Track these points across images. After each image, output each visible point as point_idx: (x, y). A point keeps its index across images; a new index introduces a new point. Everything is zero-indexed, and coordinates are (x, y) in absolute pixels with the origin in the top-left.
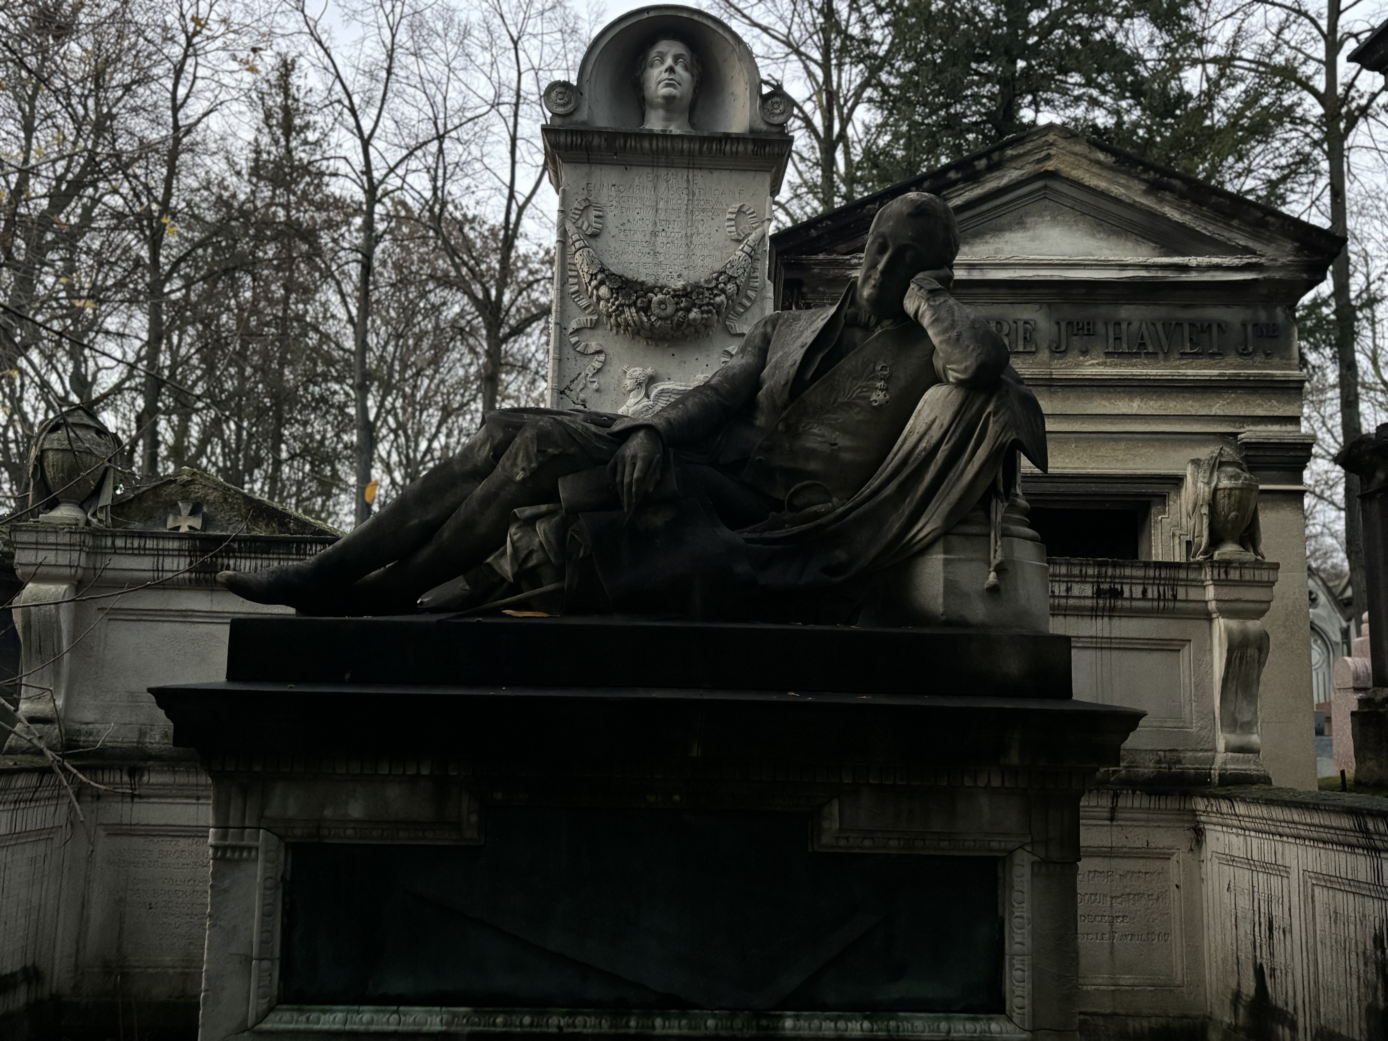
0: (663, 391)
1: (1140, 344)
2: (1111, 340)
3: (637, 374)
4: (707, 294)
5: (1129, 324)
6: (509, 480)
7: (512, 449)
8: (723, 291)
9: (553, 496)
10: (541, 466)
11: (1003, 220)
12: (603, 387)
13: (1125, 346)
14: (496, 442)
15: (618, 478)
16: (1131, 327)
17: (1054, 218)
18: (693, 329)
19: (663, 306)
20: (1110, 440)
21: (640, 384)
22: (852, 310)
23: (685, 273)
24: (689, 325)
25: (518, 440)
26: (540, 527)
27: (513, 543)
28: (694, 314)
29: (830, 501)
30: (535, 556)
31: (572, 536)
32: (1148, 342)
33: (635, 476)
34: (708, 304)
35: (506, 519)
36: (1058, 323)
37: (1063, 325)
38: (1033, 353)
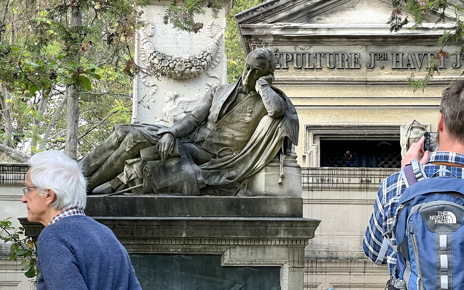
0: (181, 102)
1: (408, 64)
2: (395, 63)
3: (170, 94)
4: (198, 61)
5: (403, 55)
6: (124, 151)
7: (125, 140)
8: (205, 60)
9: (138, 156)
10: (135, 146)
11: (345, 5)
12: (156, 100)
13: (401, 65)
14: (119, 138)
15: (160, 150)
16: (404, 56)
17: (369, 4)
18: (193, 75)
19: (180, 67)
20: (394, 109)
21: (171, 99)
22: (241, 87)
23: (190, 51)
24: (191, 74)
25: (127, 137)
26: (135, 166)
27: (126, 172)
28: (193, 70)
29: (233, 154)
30: (133, 175)
31: (145, 169)
32: (412, 63)
33: (165, 149)
34: (199, 65)
35: (123, 163)
36: (370, 55)
37: (373, 55)
38: (359, 69)
